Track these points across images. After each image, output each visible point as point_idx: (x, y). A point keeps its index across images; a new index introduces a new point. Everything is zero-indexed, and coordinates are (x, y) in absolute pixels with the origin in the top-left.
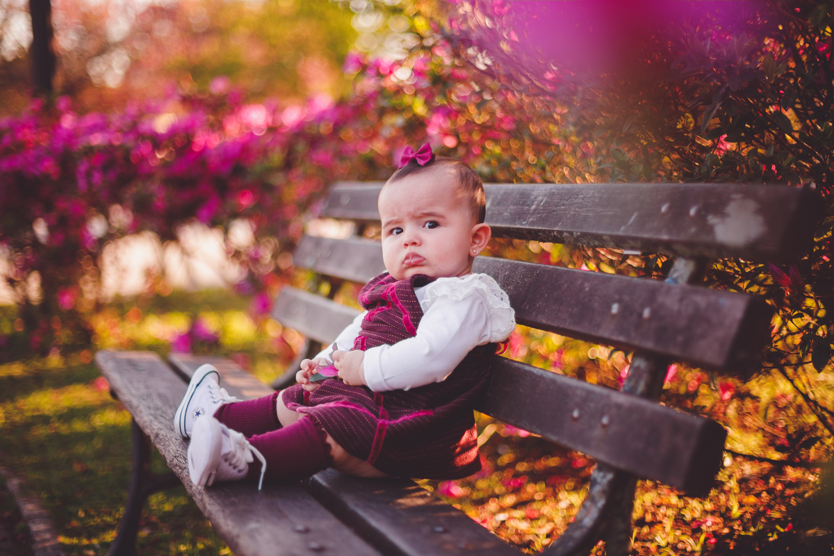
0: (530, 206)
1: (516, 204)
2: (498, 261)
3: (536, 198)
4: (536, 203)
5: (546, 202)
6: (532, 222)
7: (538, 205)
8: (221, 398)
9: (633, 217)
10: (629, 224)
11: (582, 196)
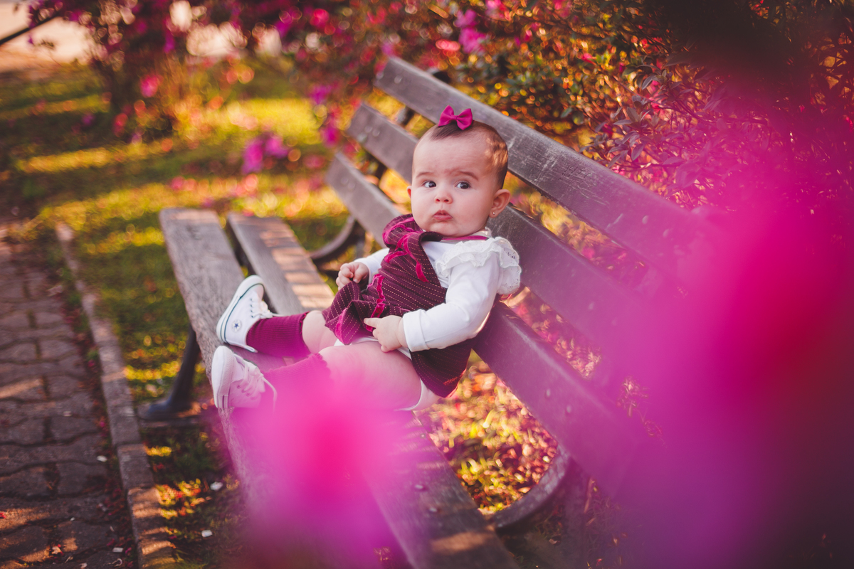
0: (544, 163)
1: (533, 156)
2: (510, 211)
3: (549, 156)
4: (548, 162)
5: (556, 165)
6: (542, 182)
7: (549, 165)
8: (259, 312)
9: (619, 218)
10: (615, 223)
11: (584, 173)
